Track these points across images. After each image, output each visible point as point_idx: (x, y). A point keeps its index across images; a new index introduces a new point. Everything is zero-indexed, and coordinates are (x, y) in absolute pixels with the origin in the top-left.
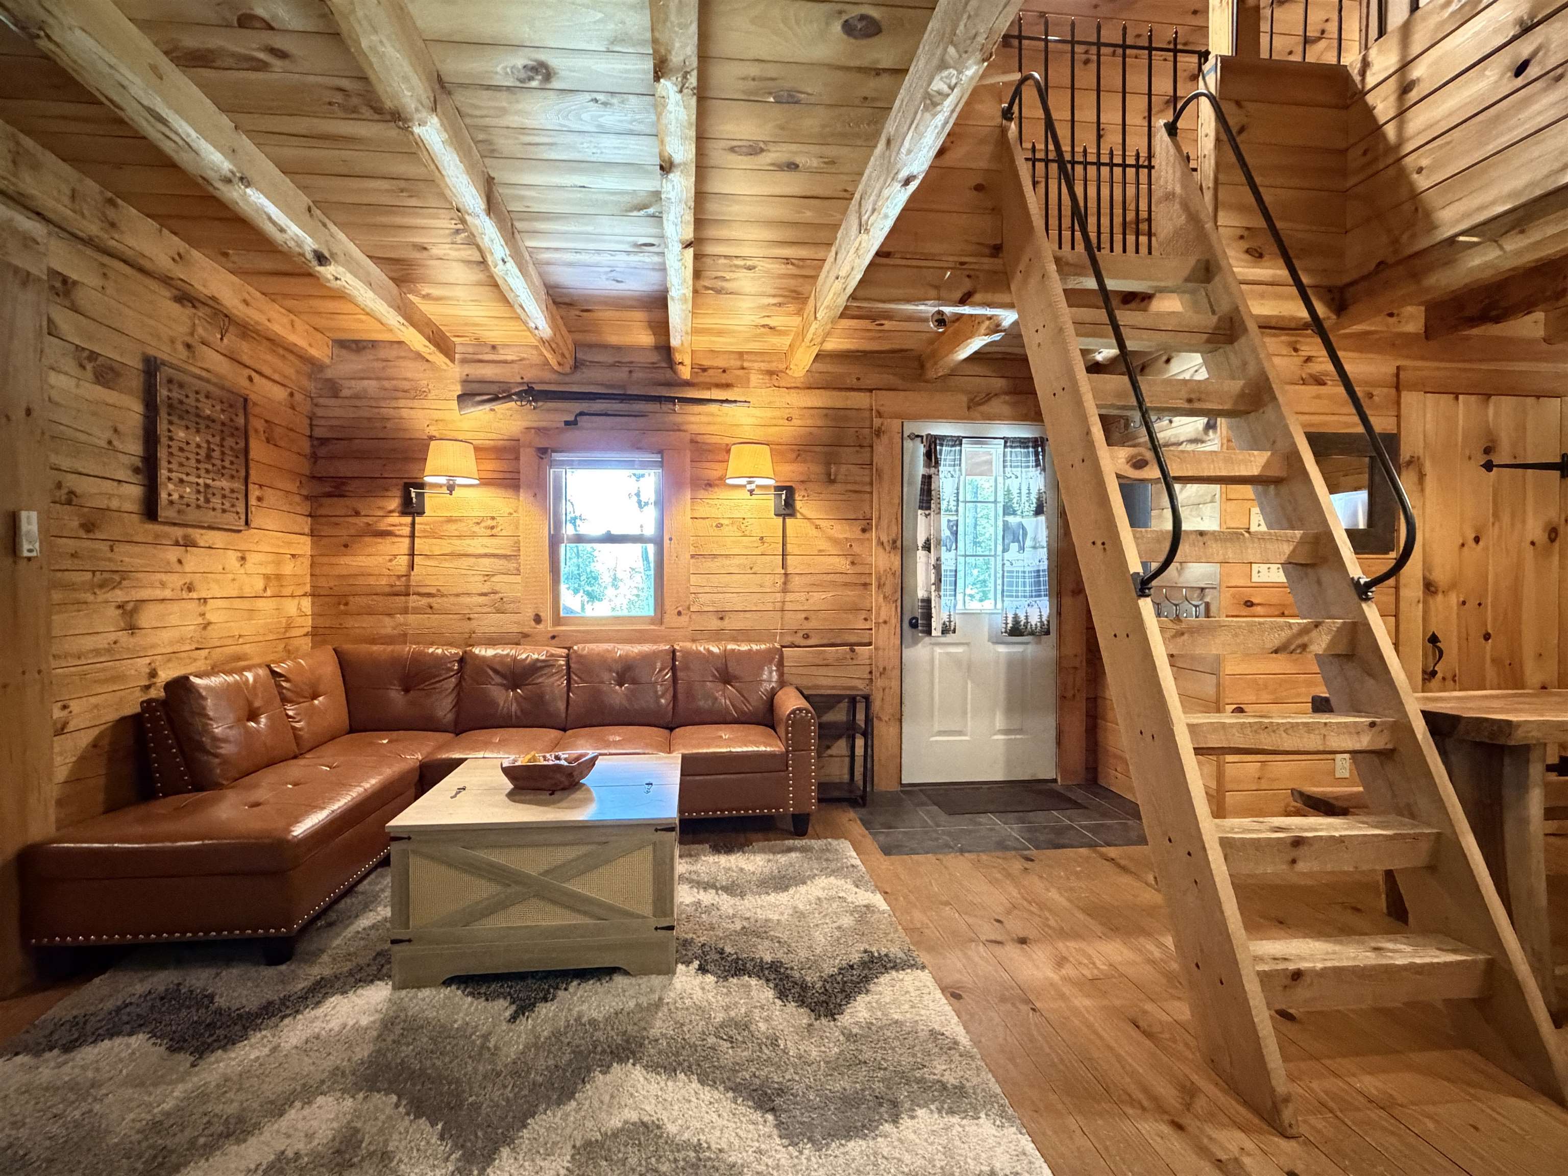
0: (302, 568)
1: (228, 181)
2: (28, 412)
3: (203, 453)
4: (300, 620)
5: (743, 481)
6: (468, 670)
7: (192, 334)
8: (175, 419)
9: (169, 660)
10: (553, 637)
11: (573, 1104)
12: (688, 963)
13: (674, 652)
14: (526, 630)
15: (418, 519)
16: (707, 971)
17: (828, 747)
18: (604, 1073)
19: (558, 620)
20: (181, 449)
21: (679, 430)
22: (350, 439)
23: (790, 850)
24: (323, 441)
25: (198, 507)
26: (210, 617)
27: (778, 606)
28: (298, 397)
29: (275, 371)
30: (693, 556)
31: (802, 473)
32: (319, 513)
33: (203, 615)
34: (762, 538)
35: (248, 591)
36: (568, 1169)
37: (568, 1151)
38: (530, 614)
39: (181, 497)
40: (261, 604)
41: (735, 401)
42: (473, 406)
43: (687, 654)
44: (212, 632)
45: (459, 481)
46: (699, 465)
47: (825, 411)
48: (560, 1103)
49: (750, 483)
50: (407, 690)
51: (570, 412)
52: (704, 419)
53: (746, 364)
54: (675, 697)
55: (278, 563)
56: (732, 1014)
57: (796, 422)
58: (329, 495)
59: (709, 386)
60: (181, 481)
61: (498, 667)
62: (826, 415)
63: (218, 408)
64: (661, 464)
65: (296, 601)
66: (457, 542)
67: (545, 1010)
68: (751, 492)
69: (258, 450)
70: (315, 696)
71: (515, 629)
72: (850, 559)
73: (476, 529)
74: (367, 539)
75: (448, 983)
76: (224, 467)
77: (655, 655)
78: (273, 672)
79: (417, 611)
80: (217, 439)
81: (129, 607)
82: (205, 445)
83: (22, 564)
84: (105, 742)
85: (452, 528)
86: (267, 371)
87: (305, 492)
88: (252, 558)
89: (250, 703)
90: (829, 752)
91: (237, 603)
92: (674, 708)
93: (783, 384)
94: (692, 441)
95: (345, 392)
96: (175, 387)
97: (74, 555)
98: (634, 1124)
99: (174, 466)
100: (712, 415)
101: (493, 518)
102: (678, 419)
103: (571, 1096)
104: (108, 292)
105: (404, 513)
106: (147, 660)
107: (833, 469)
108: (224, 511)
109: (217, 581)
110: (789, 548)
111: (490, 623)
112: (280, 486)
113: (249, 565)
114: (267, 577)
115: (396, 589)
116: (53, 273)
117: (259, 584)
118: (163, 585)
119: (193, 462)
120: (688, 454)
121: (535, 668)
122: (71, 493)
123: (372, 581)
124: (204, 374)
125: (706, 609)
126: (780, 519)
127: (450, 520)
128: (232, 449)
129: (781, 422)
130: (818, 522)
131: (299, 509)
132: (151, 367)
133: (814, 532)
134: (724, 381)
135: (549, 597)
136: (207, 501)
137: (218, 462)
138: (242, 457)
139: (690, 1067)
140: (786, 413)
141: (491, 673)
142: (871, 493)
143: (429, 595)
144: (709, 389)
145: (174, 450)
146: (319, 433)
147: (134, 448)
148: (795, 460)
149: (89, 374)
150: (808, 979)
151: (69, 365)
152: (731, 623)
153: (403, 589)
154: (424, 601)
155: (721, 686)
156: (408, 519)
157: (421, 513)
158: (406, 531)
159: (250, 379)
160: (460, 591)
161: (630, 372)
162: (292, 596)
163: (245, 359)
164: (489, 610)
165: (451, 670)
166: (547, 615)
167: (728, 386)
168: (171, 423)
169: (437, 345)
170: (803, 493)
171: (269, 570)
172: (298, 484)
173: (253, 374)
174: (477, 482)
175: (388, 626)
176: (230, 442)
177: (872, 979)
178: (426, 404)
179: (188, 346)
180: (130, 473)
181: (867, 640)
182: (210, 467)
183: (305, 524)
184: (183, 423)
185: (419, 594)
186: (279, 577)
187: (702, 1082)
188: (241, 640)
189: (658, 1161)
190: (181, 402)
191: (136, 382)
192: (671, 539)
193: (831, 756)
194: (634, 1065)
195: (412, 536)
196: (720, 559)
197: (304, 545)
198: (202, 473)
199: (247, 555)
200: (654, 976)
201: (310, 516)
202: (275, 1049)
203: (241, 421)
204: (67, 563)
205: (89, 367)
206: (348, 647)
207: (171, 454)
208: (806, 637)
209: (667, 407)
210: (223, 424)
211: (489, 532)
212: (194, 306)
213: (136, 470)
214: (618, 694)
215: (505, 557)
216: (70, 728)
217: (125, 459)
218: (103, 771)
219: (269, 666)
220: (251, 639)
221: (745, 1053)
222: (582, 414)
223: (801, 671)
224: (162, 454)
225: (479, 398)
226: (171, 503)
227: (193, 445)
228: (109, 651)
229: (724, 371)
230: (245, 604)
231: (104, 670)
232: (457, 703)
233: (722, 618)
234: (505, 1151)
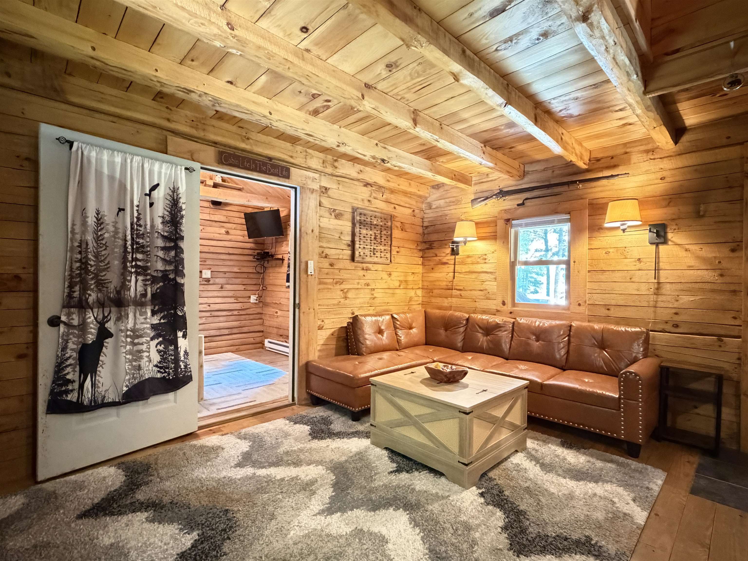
0: (418, 278)
1: (338, 146)
2: (312, 231)
3: (373, 237)
4: (416, 298)
5: (617, 224)
6: (470, 325)
7: (370, 196)
8: (362, 227)
9: (359, 309)
10: (511, 313)
11: (373, 513)
12: (479, 488)
13: (571, 326)
14: (499, 308)
15: (457, 257)
16: (484, 497)
17: (696, 407)
18: (394, 510)
19: (514, 304)
20: (364, 237)
21: (582, 199)
22: (434, 225)
23: (611, 461)
24: (427, 227)
25: (371, 256)
26: (375, 295)
27: (652, 303)
28: (417, 211)
29: (406, 203)
30: (589, 271)
31: (674, 214)
32: (425, 255)
33: (373, 294)
34: (639, 259)
35: (392, 286)
36: (347, 533)
37: (353, 528)
38: (500, 301)
39: (364, 253)
40: (398, 291)
41: (618, 175)
42: (477, 204)
43: (578, 329)
44: (377, 301)
45: (469, 239)
46: (593, 217)
47: (695, 168)
48: (370, 510)
49: (622, 225)
50: (446, 330)
51: (521, 199)
52: (599, 189)
53: (628, 150)
54: (568, 352)
55: (406, 276)
56: (471, 521)
57: (668, 180)
58: (428, 249)
59: (601, 169)
60: (364, 248)
61: (481, 325)
62: (696, 170)
63: (379, 221)
64: (569, 220)
65: (414, 291)
66: (471, 266)
67: (404, 476)
68: (624, 230)
69: (396, 233)
70: (411, 328)
71: (494, 307)
72: (719, 272)
73: (479, 260)
74: (439, 266)
75: (386, 449)
76: (381, 242)
77: (559, 327)
78: (393, 317)
79: (456, 296)
80: (379, 232)
81: (345, 290)
82: (374, 234)
83: (310, 277)
84: (336, 334)
85: (469, 260)
86: (402, 204)
87: (419, 248)
88: (394, 274)
89: (380, 327)
90: (697, 411)
91: (387, 291)
92: (567, 359)
93: (656, 157)
94: (591, 204)
95: (434, 207)
96: (362, 216)
97: (327, 274)
98: (381, 535)
99: (361, 243)
100: (604, 186)
101: (486, 255)
102: (580, 192)
103: (374, 510)
104: (340, 189)
105: (452, 254)
106: (352, 309)
107: (702, 208)
108: (381, 257)
109: (379, 283)
110: (662, 265)
111: (483, 304)
112: (406, 246)
113: (393, 277)
114: (401, 281)
115: (449, 287)
116: (321, 187)
117: (397, 284)
118: (358, 283)
119: (369, 241)
120: (587, 212)
121: (497, 327)
122: (327, 254)
123: (440, 283)
124: (376, 209)
125: (597, 303)
126: (654, 247)
127: (469, 257)
128: (385, 235)
129: (656, 181)
130: (687, 247)
131: (416, 255)
132: (354, 210)
133: (684, 254)
134: (612, 164)
135: (509, 293)
136: (374, 254)
137: (379, 240)
138: (389, 238)
139: (425, 529)
140: (660, 175)
141: (477, 327)
142: (742, 222)
143: (460, 290)
144: (602, 171)
145: (362, 238)
146: (426, 224)
147: (349, 238)
148: (668, 205)
149: (333, 216)
150: (531, 529)
151: (327, 214)
152: (615, 313)
153: (451, 287)
154: (458, 292)
155: (598, 350)
156: (453, 257)
157: (458, 254)
158: (452, 262)
159: (395, 208)
160: (471, 288)
161: (553, 171)
162: (412, 289)
163: (393, 201)
164: (483, 298)
165: (462, 323)
166: (509, 301)
167: (615, 166)
168: (360, 228)
169: (459, 180)
170: (674, 227)
171: (402, 278)
172: (416, 245)
173: (396, 206)
174: (476, 239)
175: (446, 302)
176: (384, 232)
177: (572, 552)
178: (461, 206)
179: (369, 201)
180: (346, 246)
181: (736, 334)
182: (375, 242)
183: (420, 261)
184: (366, 228)
185: (456, 289)
186: (406, 281)
187: (422, 538)
188: (388, 304)
189: (372, 554)
190: (365, 221)
191: (349, 216)
192: (574, 262)
193: (698, 414)
194: (407, 514)
195: (455, 264)
196: (608, 273)
197: (419, 269)
198: (373, 244)
199: (392, 273)
200: (456, 485)
201: (422, 257)
202: (328, 446)
203: (389, 224)
204: (325, 276)
205: (333, 214)
206: (429, 310)
207: (360, 239)
208: (676, 326)
209: (572, 187)
210: (382, 226)
211: (484, 261)
212: (371, 186)
213: (349, 245)
214: (536, 345)
215: (491, 273)
216: (324, 328)
217: (345, 242)
218: (335, 343)
219: (391, 315)
220: (393, 304)
221: (454, 540)
222: (527, 199)
223: (666, 349)
224: (357, 239)
225: (479, 200)
226: (360, 255)
227: (369, 235)
228: (338, 304)
229: (612, 158)
230: (391, 291)
231: (336, 310)
232: (464, 339)
233: (608, 309)
234: (339, 514)
